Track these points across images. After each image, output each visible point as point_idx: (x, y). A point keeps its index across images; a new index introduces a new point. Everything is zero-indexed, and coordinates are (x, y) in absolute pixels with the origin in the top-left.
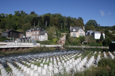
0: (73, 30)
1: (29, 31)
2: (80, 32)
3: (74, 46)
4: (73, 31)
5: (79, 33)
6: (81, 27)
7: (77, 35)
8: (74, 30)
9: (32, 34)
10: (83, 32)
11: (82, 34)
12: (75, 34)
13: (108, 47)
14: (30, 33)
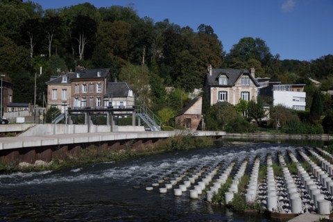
0: (217, 79)
1: (59, 82)
2: (243, 87)
3: (235, 134)
4: (220, 83)
5: (238, 90)
6: (246, 71)
7: (231, 98)
8: (223, 80)
9: (73, 90)
10: (251, 88)
11: (249, 93)
12: (227, 92)
14: (65, 90)
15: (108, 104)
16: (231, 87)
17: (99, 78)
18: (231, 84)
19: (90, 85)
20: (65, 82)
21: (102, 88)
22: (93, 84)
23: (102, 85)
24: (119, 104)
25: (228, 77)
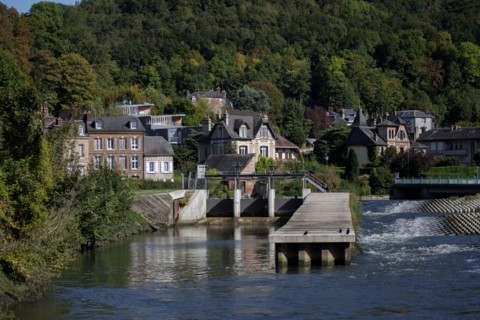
1: (75, 134)
4: (241, 135)
5: (257, 144)
10: (269, 142)
11: (266, 147)
12: (246, 147)
13: (387, 197)
14: (82, 145)
15: (148, 165)
16: (250, 140)
17: (134, 131)
18: (251, 137)
19: (120, 139)
20: (82, 134)
21: (140, 143)
22: (125, 139)
23: (140, 140)
24: (163, 165)
25: (248, 128)
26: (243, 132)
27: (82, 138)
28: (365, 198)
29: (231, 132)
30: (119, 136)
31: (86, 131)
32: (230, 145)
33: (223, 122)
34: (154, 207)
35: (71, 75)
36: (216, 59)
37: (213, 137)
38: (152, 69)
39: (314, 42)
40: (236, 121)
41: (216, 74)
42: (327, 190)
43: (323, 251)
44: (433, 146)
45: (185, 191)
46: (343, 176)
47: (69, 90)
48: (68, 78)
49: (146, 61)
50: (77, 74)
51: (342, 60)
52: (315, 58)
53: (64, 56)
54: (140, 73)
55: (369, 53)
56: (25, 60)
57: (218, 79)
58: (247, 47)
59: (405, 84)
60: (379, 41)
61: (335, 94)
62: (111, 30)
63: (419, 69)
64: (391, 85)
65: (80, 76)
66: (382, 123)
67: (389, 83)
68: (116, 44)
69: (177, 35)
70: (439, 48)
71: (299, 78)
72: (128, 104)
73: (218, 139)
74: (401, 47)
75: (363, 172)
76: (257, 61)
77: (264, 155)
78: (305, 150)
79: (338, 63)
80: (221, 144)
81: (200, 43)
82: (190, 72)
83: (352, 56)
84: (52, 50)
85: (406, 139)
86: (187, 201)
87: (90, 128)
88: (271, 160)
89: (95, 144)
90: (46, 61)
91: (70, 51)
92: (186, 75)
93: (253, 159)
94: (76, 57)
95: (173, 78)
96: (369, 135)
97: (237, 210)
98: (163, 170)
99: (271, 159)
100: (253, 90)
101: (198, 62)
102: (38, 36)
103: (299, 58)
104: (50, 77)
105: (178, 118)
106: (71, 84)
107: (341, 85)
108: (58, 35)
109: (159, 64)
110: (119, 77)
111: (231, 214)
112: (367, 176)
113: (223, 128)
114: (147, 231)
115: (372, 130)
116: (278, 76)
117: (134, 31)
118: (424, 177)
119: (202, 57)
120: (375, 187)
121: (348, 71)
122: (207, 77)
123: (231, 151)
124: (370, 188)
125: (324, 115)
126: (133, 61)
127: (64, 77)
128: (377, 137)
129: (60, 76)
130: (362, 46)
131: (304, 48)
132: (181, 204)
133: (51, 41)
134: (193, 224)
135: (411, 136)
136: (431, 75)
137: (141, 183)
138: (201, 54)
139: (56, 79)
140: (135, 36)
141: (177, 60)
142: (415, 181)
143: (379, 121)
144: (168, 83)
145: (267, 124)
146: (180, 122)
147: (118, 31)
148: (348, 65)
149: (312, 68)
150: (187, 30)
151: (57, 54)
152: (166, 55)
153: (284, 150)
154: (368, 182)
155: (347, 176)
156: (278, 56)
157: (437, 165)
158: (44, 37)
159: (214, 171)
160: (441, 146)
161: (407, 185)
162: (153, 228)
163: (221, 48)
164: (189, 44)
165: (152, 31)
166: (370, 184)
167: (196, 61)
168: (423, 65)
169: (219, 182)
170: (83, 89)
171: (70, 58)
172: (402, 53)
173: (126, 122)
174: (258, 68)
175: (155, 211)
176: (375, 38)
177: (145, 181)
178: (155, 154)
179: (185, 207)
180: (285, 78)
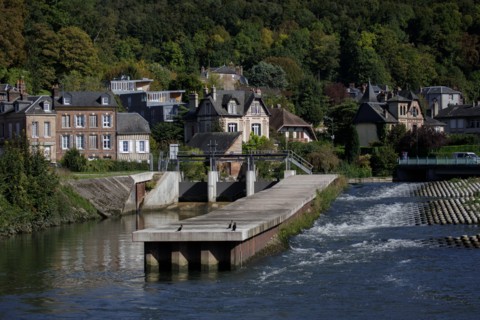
0: (225, 106)
2: (254, 117)
4: (230, 112)
5: (248, 121)
9: (58, 124)
11: (259, 125)
12: (236, 124)
13: (390, 179)
14: (48, 123)
15: (121, 144)
16: (240, 117)
17: (105, 106)
18: (241, 113)
19: (90, 116)
20: (47, 110)
21: (112, 121)
22: (96, 115)
23: (112, 117)
24: (138, 144)
25: (238, 103)
26: (232, 108)
27: (48, 115)
28: (365, 181)
29: (219, 108)
30: (89, 112)
31: (53, 108)
32: (217, 123)
33: (210, 97)
34: (109, 192)
35: (70, 49)
36: (241, 35)
37: (200, 113)
38: (175, 46)
39: (344, 16)
40: (225, 96)
41: (241, 50)
42: (314, 171)
43: (203, 253)
44: (453, 123)
45: (152, 173)
46: (341, 156)
47: (68, 66)
48: (67, 52)
49: (169, 38)
50: (77, 48)
51: (373, 35)
52: (344, 34)
53: (63, 29)
54: (162, 49)
55: (401, 28)
56: (18, 33)
57: (244, 56)
58: (274, 22)
59: (439, 60)
60: (412, 15)
61: (365, 70)
62: (134, 5)
63: (454, 45)
64: (423, 61)
65: (79, 51)
66: (393, 98)
67: (422, 59)
68: (139, 20)
69: (202, 10)
70: (475, 22)
71: (328, 54)
72: (126, 79)
73: (204, 116)
74: (435, 21)
75: (364, 151)
76: (284, 36)
77: (256, 133)
78: (321, 129)
79: (368, 37)
80: (208, 122)
81: (227, 19)
82: (215, 48)
83: (383, 30)
84: (51, 23)
85: (420, 116)
86: (155, 184)
87: (57, 104)
88: (264, 139)
89: (63, 121)
90: (41, 35)
91: (71, 24)
92: (210, 51)
93: (240, 137)
94: (76, 30)
95: (196, 55)
96: (378, 112)
97: (213, 193)
98: (138, 150)
99: (264, 137)
100: (270, 66)
101: (224, 37)
102: (35, 8)
103: (328, 33)
104: (47, 52)
105: (178, 94)
106: (70, 59)
107: (371, 61)
108: (58, 7)
109: (183, 40)
110: (141, 55)
111: (205, 199)
112: (369, 156)
113: (210, 104)
114: (94, 219)
115: (382, 106)
116: (305, 52)
117: (158, 6)
118: (433, 157)
119: (227, 33)
120: (377, 168)
121: (379, 47)
122: (232, 53)
123: (218, 128)
124: (371, 169)
125: (344, 92)
126: (156, 37)
127: (62, 52)
128: (387, 114)
129: (58, 51)
130: (394, 20)
131: (334, 22)
132: (147, 187)
133: (51, 14)
134: (161, 210)
135: (427, 113)
136: (466, 50)
137: (111, 164)
138: (227, 30)
139: (54, 54)
140: (159, 12)
141: (201, 37)
142: (420, 162)
143: (390, 96)
144: (191, 60)
145: (259, 100)
146: (180, 98)
147: (141, 6)
148: (379, 40)
149: (342, 43)
150: (212, 5)
151: (56, 28)
152: (191, 31)
153: (295, 128)
154: (368, 162)
155: (346, 157)
156: (307, 31)
157: (451, 144)
158: (42, 10)
159: (196, 151)
160: (461, 123)
161: (411, 166)
162: (102, 215)
163: (248, 23)
164: (214, 19)
165: (177, 6)
166: (371, 165)
167: (221, 37)
168: (458, 40)
169: (201, 163)
170: (82, 64)
171: (69, 31)
172: (437, 28)
173: (97, 98)
174: (285, 43)
175: (109, 196)
176: (408, 12)
177: (116, 162)
178: (129, 132)
179: (152, 191)
180: (313, 54)
